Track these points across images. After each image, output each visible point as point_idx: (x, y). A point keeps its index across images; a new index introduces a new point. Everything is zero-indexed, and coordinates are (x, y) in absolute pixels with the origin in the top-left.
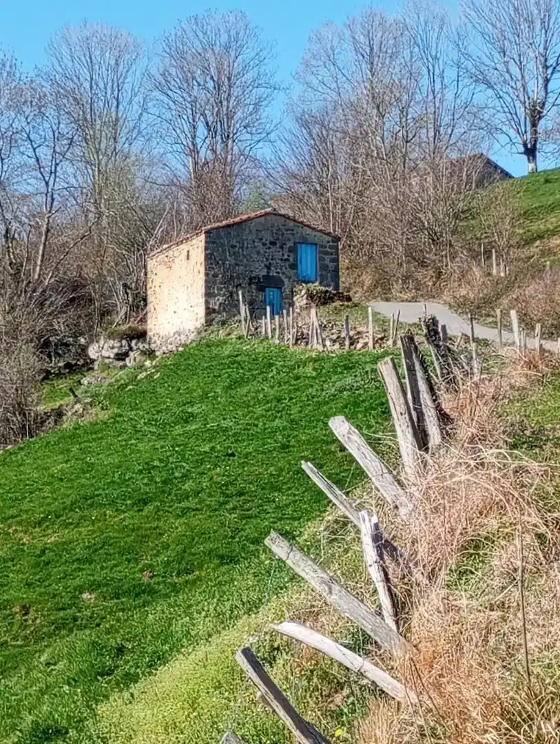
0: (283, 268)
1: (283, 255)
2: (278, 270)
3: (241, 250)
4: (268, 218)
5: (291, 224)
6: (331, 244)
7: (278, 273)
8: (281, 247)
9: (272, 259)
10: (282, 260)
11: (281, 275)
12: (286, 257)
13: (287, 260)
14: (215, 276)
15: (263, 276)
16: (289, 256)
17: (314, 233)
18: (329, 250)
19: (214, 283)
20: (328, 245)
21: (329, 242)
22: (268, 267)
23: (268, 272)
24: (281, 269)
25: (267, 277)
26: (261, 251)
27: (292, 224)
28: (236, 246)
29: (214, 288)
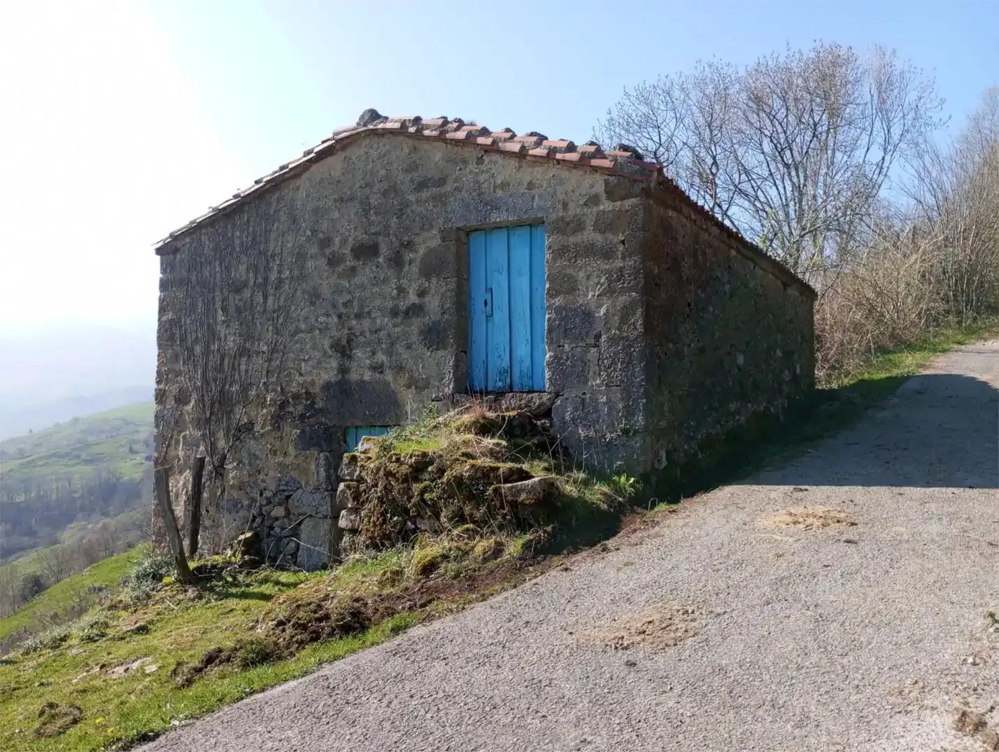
0: (400, 348)
1: (401, 290)
2: (381, 357)
3: (259, 298)
4: (356, 152)
5: (438, 156)
6: (606, 206)
7: (378, 368)
8: (397, 262)
9: (358, 316)
10: (394, 313)
11: (389, 376)
12: (413, 298)
13: (416, 310)
14: (181, 399)
15: (327, 386)
16: (422, 294)
17: (527, 174)
18: (598, 238)
19: (179, 424)
20: (591, 214)
21: (594, 200)
22: (344, 350)
23: (343, 370)
24: (389, 353)
25: (342, 389)
26: (325, 290)
27: (437, 154)
28: (245, 285)
29: (177, 442)
